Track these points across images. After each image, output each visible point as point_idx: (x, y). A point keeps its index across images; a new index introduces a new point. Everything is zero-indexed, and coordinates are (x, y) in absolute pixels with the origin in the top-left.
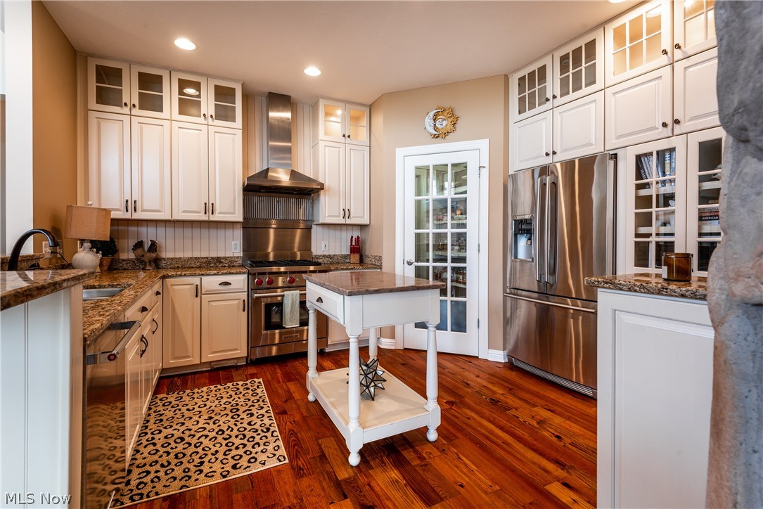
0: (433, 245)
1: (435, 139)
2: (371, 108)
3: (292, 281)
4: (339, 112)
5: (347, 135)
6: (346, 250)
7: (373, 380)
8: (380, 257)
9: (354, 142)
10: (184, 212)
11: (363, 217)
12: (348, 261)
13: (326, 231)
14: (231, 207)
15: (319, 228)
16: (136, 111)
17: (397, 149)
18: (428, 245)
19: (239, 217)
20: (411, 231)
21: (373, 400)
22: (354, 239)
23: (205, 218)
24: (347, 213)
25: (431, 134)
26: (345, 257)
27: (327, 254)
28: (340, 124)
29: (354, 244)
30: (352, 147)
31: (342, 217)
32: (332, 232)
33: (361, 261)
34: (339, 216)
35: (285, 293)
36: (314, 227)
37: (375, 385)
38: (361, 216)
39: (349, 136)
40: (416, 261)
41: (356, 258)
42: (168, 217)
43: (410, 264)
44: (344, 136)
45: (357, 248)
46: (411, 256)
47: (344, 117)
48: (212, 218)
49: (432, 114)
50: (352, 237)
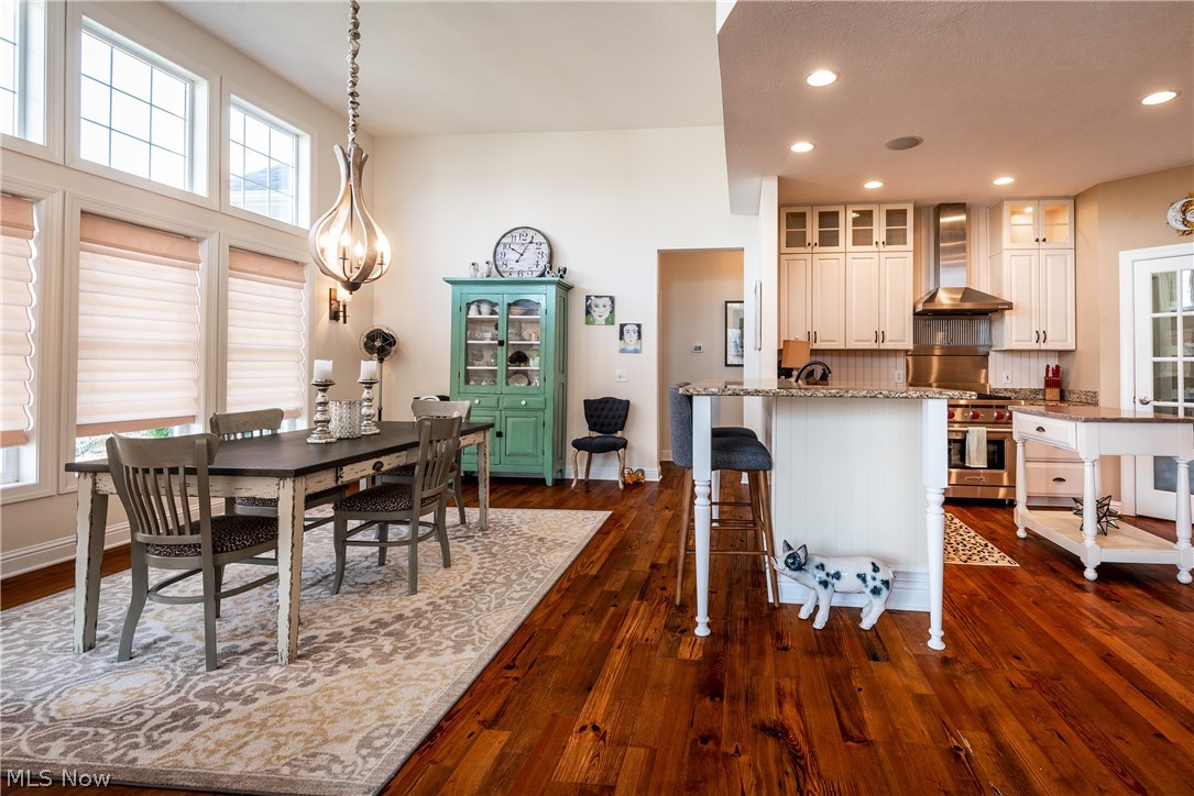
0: (1185, 379)
1: (1185, 237)
2: (1077, 200)
3: (976, 416)
4: (1029, 210)
5: (1041, 239)
6: (1037, 382)
7: (1105, 515)
8: (1095, 393)
9: (1050, 246)
10: (856, 341)
11: (1066, 340)
12: (1041, 397)
13: (1008, 359)
14: (901, 335)
15: (999, 356)
16: (817, 249)
17: (1121, 254)
18: (1175, 379)
19: (909, 345)
20: (1146, 359)
21: (1106, 534)
22: (1050, 369)
23: (875, 346)
24: (1041, 336)
25: (1178, 231)
26: (1036, 392)
27: (1010, 387)
28: (1031, 227)
29: (1050, 375)
30: (1048, 252)
31: (1034, 342)
32: (1017, 360)
33: (1062, 398)
34: (1030, 340)
35: (970, 428)
36: (992, 354)
37: (1108, 522)
38: (1061, 338)
39: (1044, 240)
40: (1155, 400)
41: (1053, 393)
42: (843, 347)
43: (1145, 403)
44: (1037, 240)
45: (1055, 380)
46: (1147, 391)
47: (1036, 215)
48: (882, 347)
49: (1178, 205)
50: (1048, 366)
